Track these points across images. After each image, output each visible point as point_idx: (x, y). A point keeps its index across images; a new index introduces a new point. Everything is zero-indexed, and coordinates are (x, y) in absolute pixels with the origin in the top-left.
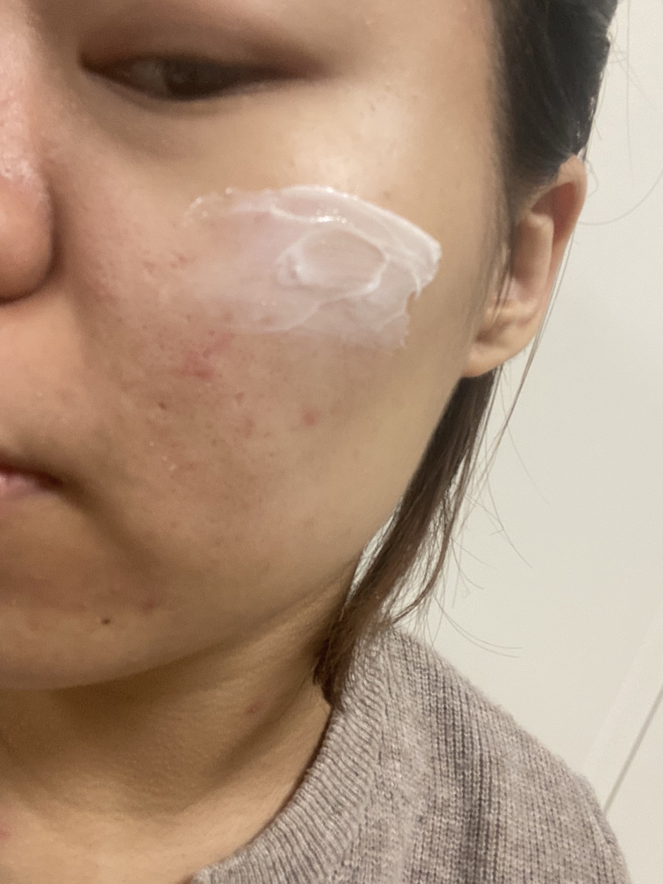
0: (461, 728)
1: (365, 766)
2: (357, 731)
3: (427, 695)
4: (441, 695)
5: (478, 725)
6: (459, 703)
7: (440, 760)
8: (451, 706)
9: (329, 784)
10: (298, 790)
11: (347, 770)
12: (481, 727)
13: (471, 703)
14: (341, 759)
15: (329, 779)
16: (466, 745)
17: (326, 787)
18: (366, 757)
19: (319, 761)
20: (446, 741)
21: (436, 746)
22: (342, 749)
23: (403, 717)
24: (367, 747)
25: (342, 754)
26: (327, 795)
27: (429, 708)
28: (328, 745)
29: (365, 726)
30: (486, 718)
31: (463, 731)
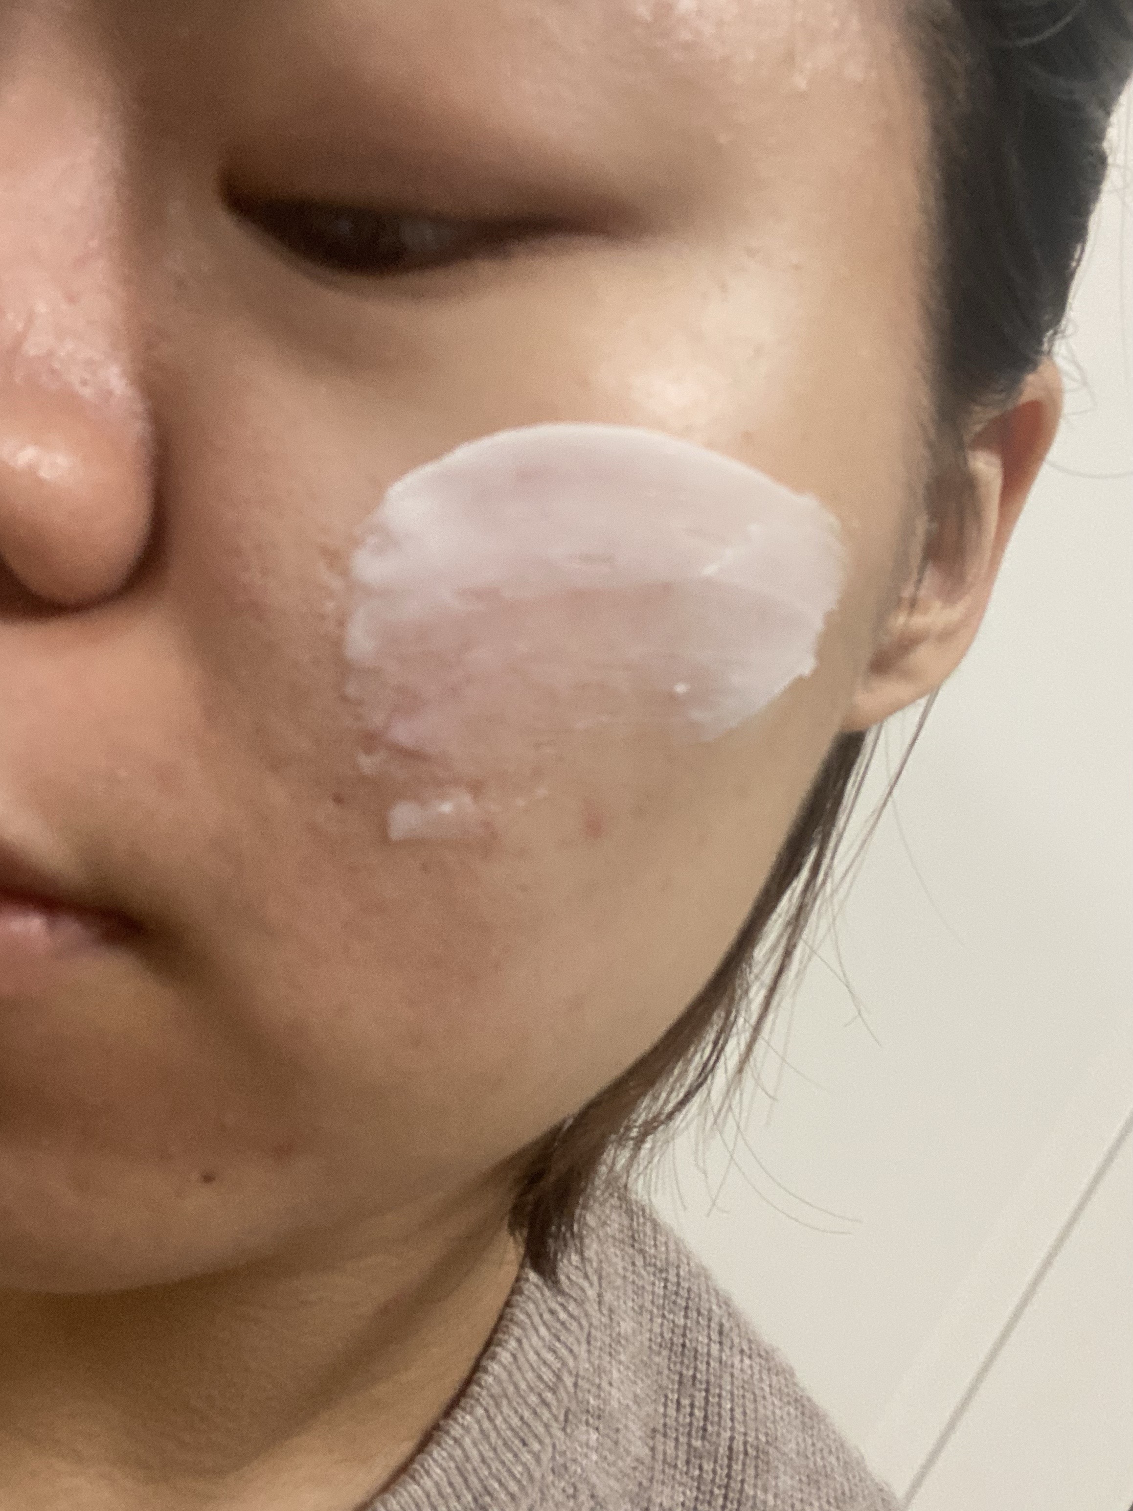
0: (704, 1386)
1: (540, 1430)
2: (535, 1365)
3: (658, 1316)
4: (681, 1321)
5: (732, 1384)
6: (706, 1341)
7: (665, 1435)
8: (694, 1345)
9: (474, 1453)
10: (419, 1457)
11: (509, 1433)
12: (738, 1389)
13: (727, 1343)
14: (501, 1413)
15: (475, 1444)
16: (710, 1417)
17: (467, 1458)
18: (546, 1415)
19: (464, 1409)
20: (678, 1403)
21: (661, 1410)
22: (506, 1396)
23: (615, 1350)
24: (549, 1396)
25: (505, 1402)
26: (468, 1472)
27: (659, 1340)
28: (483, 1383)
29: (549, 1357)
30: (749, 1372)
31: (707, 1391)
